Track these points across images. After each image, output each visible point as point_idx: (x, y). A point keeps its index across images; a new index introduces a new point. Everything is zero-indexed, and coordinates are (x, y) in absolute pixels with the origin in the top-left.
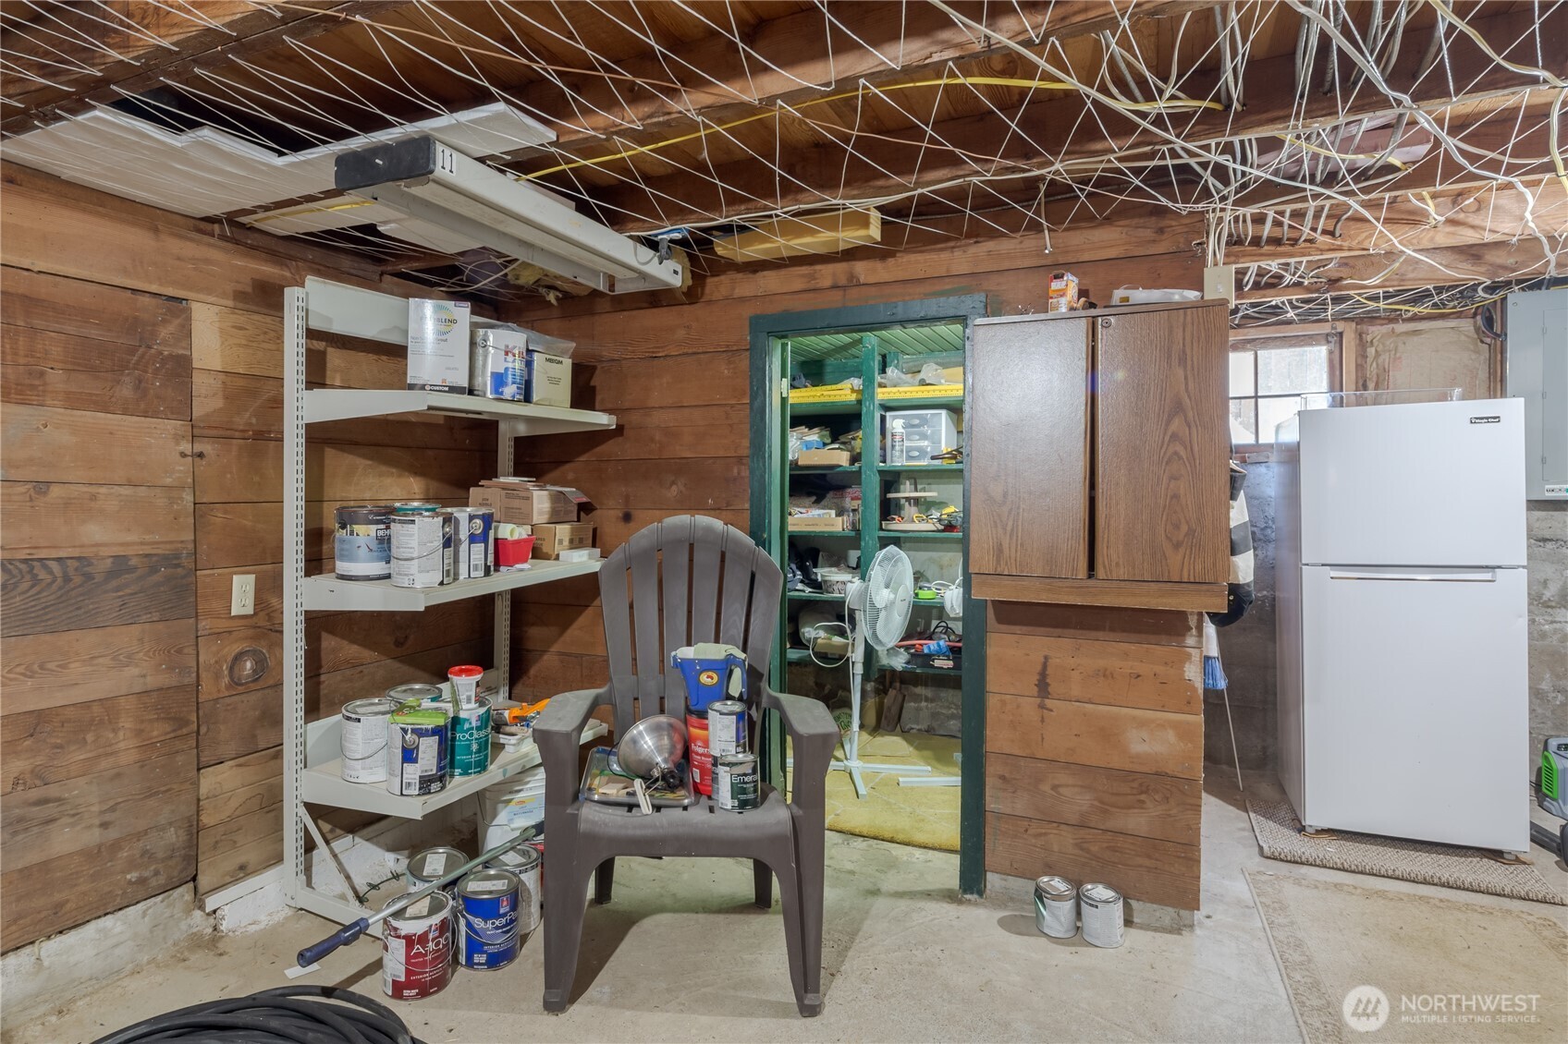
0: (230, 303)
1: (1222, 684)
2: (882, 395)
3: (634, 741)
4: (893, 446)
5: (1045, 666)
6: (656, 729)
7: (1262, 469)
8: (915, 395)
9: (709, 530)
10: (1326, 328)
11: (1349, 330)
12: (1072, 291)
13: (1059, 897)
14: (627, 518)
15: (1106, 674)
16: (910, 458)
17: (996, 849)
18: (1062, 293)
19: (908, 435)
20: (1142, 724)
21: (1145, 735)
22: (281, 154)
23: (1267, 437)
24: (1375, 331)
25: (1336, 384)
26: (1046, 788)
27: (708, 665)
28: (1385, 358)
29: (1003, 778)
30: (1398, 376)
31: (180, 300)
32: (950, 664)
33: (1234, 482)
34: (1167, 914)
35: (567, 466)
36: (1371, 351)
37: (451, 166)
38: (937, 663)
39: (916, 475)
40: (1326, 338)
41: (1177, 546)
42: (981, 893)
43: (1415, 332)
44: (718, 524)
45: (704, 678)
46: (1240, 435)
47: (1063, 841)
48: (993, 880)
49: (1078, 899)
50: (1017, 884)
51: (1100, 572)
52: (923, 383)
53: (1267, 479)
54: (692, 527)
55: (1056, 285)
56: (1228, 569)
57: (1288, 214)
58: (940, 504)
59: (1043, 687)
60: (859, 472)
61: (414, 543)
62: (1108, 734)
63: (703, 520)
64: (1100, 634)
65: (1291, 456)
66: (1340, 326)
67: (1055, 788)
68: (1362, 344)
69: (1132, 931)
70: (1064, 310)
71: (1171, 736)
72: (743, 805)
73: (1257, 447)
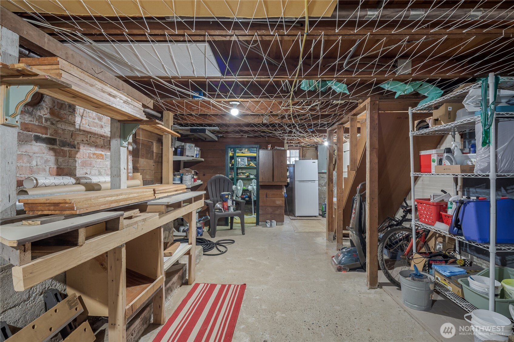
0: (156, 142)
1: (286, 196)
2: (237, 154)
3: (217, 206)
4: (239, 163)
5: (267, 194)
6: (219, 204)
7: (291, 168)
8: (241, 155)
9: (222, 177)
10: (298, 148)
11: (301, 148)
12: (270, 147)
13: (269, 222)
14: (204, 175)
15: (274, 194)
16: (241, 165)
17: (260, 219)
18: (269, 146)
19: (241, 161)
20: (278, 200)
21: (278, 201)
22: (181, 127)
23: (291, 163)
24: (304, 148)
25: (300, 157)
26: (267, 210)
27: (227, 195)
28: (305, 152)
29: (261, 209)
30: (307, 155)
31: (152, 142)
32: (248, 199)
33: (288, 170)
34: (281, 223)
35: (193, 167)
36: (304, 151)
37: (207, 132)
38: (246, 199)
39: (242, 168)
40: (298, 149)
41: (282, 177)
42: (259, 225)
43: (309, 149)
44: (223, 176)
45: (226, 196)
46: (288, 163)
47: (269, 216)
48: (260, 223)
49: (271, 222)
50: (263, 223)
51: (274, 181)
52: (242, 153)
53: (291, 169)
54: (220, 176)
55: (268, 146)
56: (287, 180)
57: (293, 132)
58: (245, 173)
59: (266, 196)
60: (233, 167)
61: (188, 178)
62: (274, 202)
63: (221, 175)
64: (273, 189)
65: (294, 165)
66: (300, 148)
67: (268, 209)
68: (303, 150)
69: (277, 226)
70: (269, 149)
71: (281, 201)
72: (234, 211)
73: (290, 165)
